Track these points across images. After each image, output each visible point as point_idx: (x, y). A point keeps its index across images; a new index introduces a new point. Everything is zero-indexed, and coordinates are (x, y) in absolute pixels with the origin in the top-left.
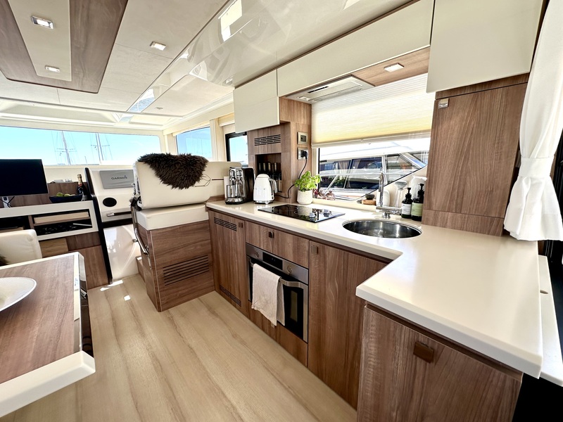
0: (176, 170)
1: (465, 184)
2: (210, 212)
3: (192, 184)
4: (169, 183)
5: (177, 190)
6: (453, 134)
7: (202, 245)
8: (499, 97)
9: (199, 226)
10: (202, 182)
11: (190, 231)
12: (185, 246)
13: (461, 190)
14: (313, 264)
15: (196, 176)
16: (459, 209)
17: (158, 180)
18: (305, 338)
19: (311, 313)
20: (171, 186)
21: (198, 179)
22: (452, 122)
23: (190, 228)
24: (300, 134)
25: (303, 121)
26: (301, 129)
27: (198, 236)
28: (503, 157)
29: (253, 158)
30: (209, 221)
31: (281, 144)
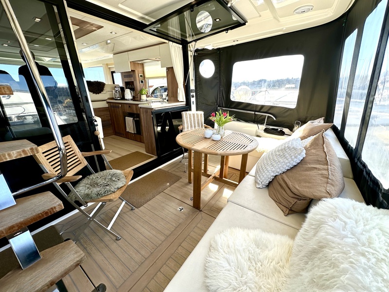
2: (109, 103)
3: (100, 93)
7: (106, 117)
9: (105, 109)
10: (104, 92)
11: (102, 110)
21: (103, 91)
24: (140, 75)
25: (140, 70)
26: (140, 73)
27: (105, 113)
29: (124, 83)
30: (108, 107)
31: (133, 78)
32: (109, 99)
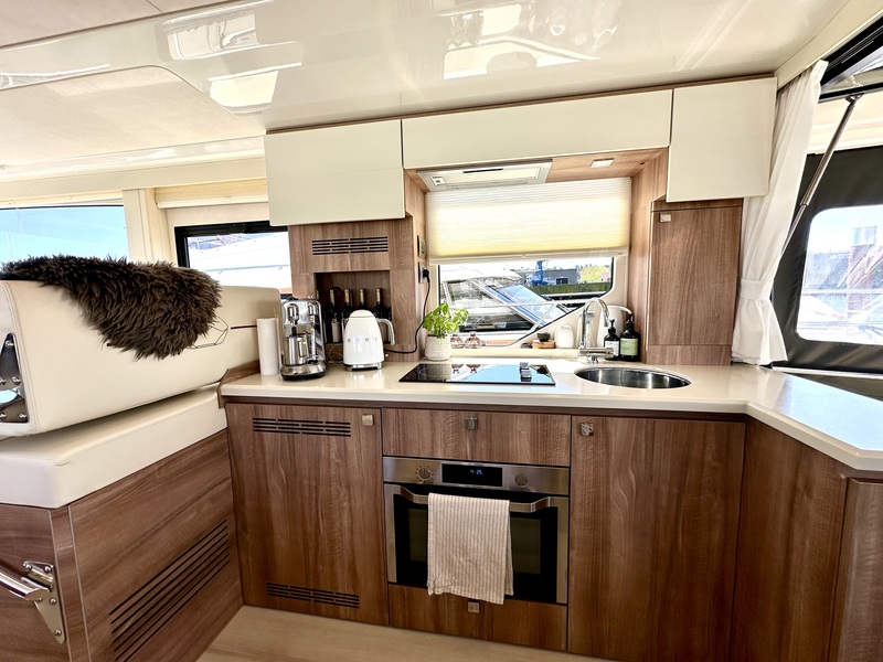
0: (156, 305)
1: (693, 310)
2: (235, 407)
3: (190, 342)
4: (128, 345)
5: (150, 363)
6: (675, 253)
7: (213, 500)
8: (718, 217)
9: (208, 449)
11: (186, 468)
12: (173, 517)
13: (689, 318)
14: (580, 456)
15: (203, 320)
16: (688, 341)
17: (93, 338)
18: (561, 597)
19: (576, 544)
20: (132, 353)
22: (674, 240)
23: (184, 461)
24: (420, 240)
25: (420, 218)
26: (419, 231)
27: (205, 477)
28: (726, 279)
29: (308, 279)
30: (227, 432)
31: (390, 255)
32: (233, 375)
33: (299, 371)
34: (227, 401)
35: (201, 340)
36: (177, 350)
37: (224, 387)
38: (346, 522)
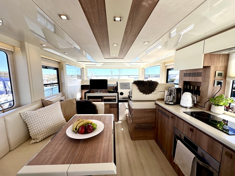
0: (145, 87)
3: (151, 93)
5: (144, 95)
9: (152, 110)
10: (155, 92)
11: (147, 112)
15: (153, 90)
20: (142, 93)
24: (217, 72)
25: (221, 64)
26: (218, 69)
27: (150, 115)
29: (182, 82)
30: (155, 109)
31: (202, 78)
32: (159, 100)
33: (167, 103)
34: (156, 104)
35: (153, 93)
36: (149, 94)
37: (156, 101)
38: (167, 136)
